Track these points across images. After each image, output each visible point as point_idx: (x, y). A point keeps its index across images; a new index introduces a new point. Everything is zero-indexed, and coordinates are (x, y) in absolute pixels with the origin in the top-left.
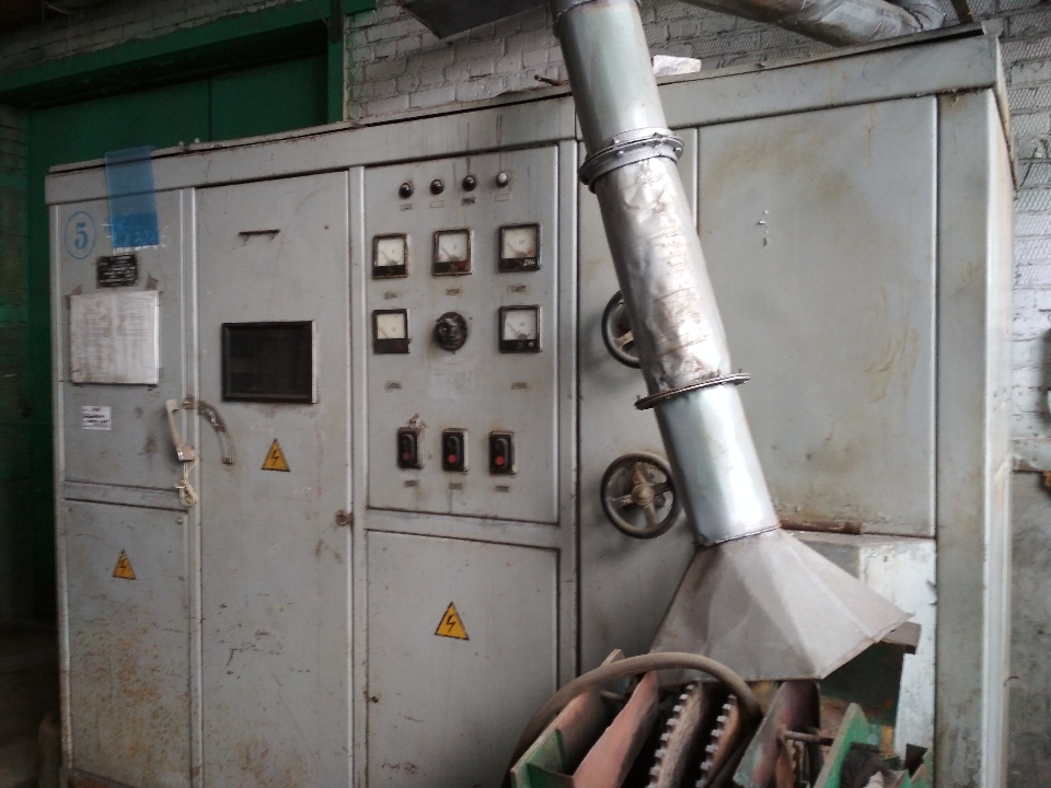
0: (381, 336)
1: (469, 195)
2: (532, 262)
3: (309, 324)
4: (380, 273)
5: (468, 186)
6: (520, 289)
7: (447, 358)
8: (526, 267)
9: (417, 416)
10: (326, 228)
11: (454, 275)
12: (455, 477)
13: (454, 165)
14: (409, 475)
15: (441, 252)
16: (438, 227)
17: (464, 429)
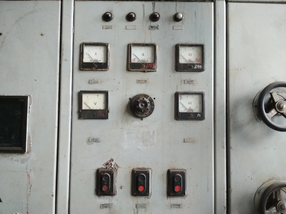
0: (84, 107)
1: (154, 24)
2: (200, 67)
3: (25, 98)
4: (85, 67)
5: (154, 18)
6: (191, 82)
7: (136, 122)
8: (196, 69)
9: (112, 160)
10: (42, 35)
11: (144, 72)
12: (141, 200)
13: (143, 6)
14: (105, 200)
15: (133, 57)
16: (131, 41)
17: (148, 168)
